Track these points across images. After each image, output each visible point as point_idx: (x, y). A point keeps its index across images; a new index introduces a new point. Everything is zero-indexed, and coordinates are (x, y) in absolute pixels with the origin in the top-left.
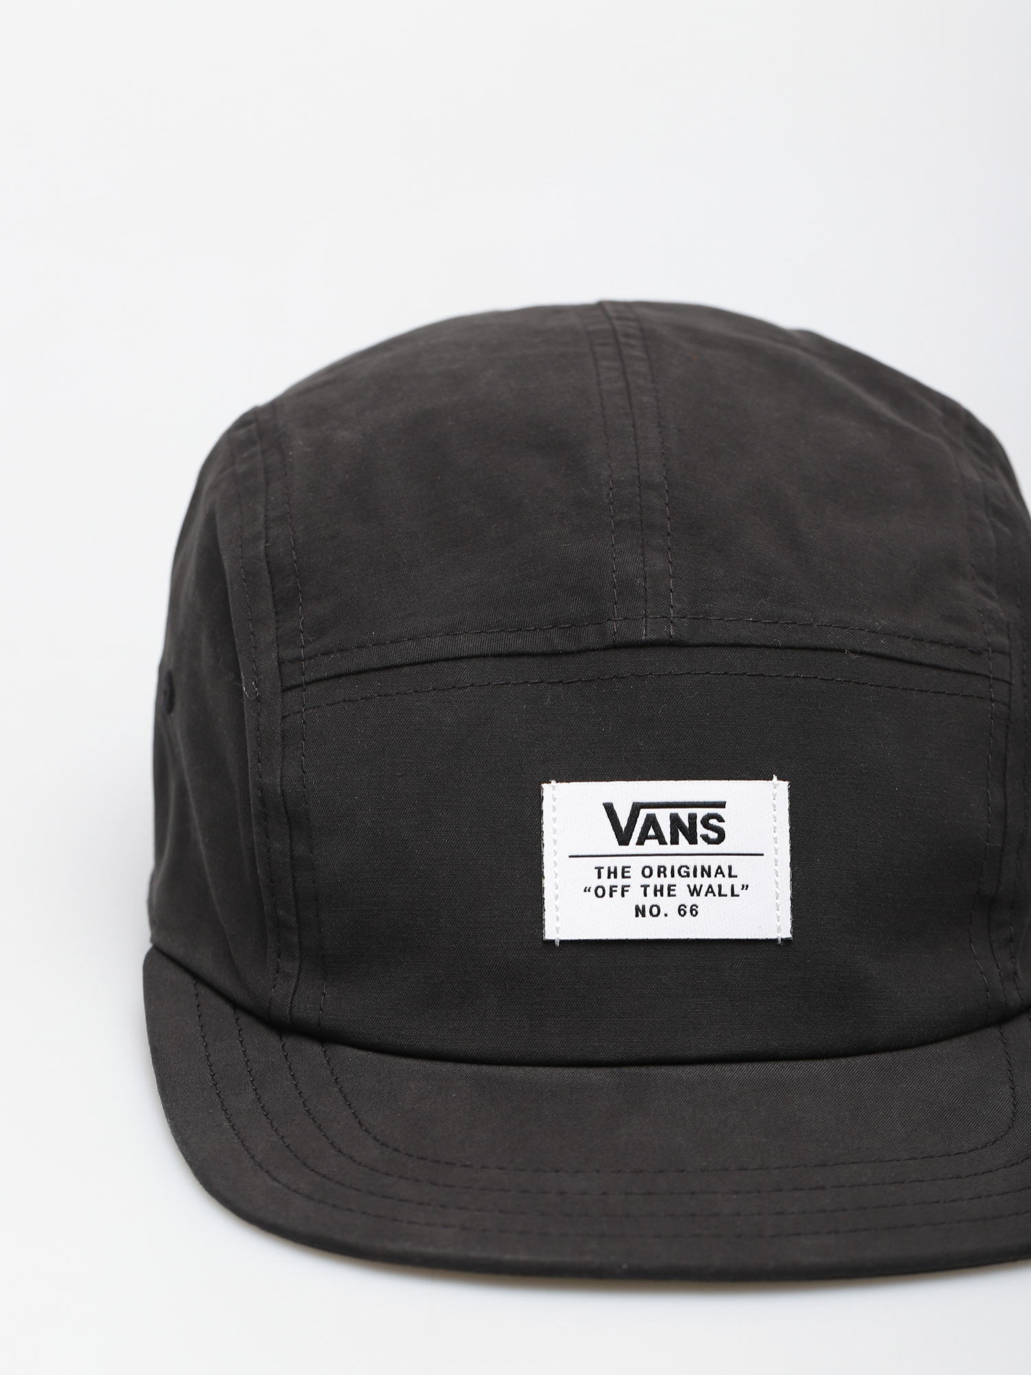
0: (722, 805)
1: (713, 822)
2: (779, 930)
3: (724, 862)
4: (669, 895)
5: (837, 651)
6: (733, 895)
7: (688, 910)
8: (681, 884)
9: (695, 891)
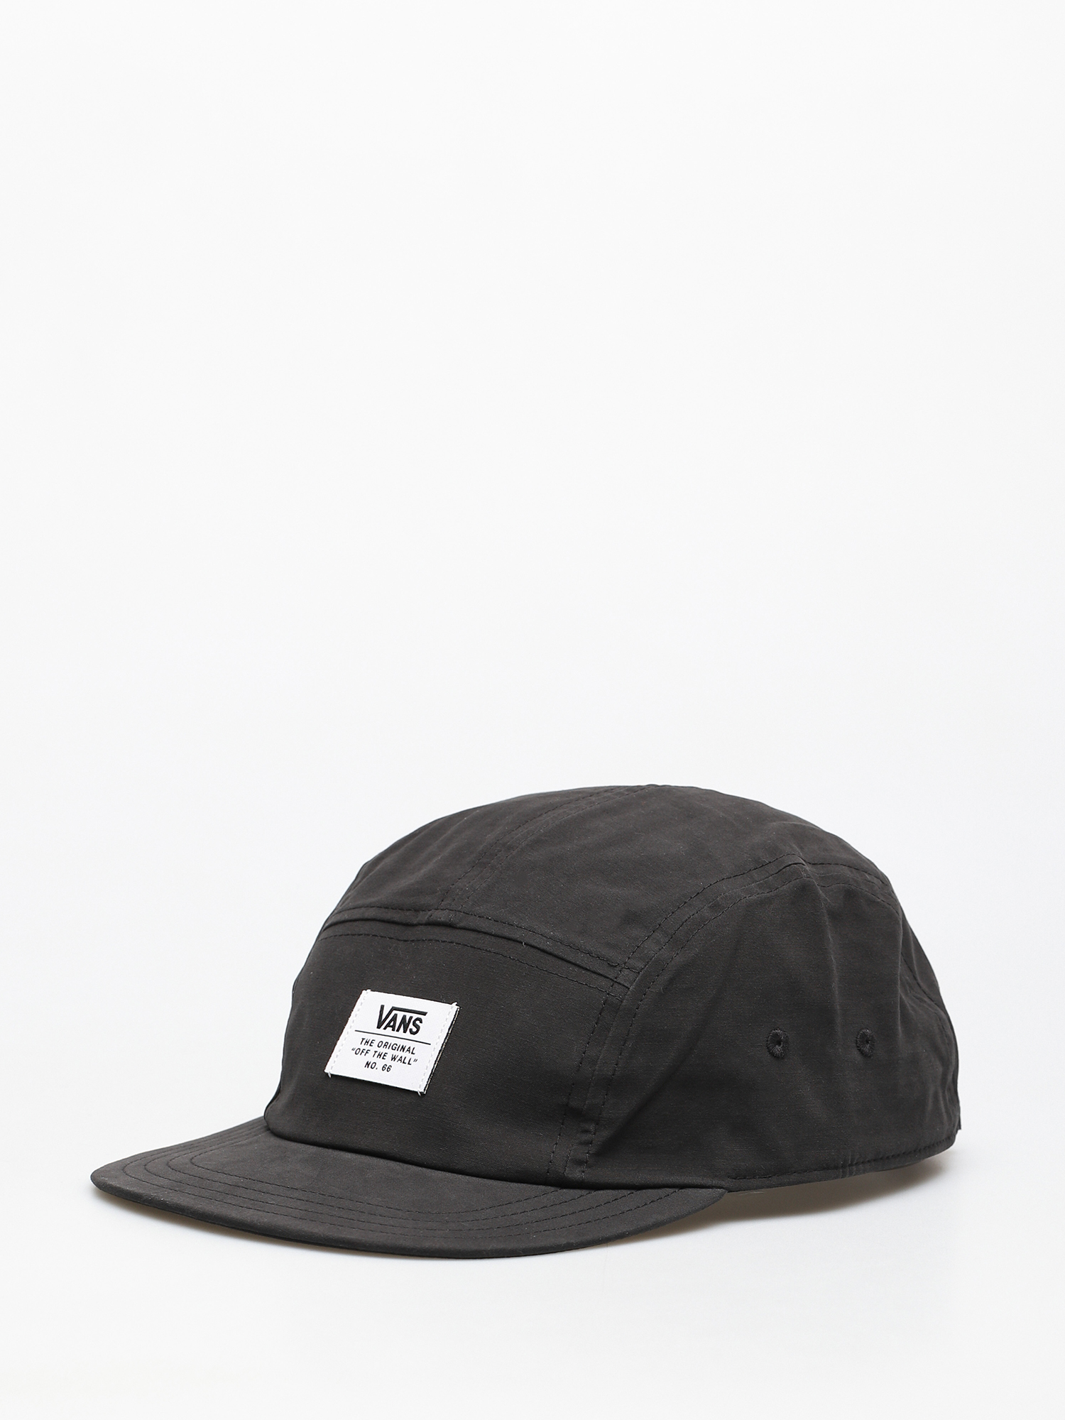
0: (424, 1014)
1: (418, 1022)
2: (420, 1087)
3: (412, 1044)
4: (383, 1058)
5: (518, 941)
6: (409, 1064)
7: (387, 1068)
8: (390, 1052)
9: (394, 1058)
